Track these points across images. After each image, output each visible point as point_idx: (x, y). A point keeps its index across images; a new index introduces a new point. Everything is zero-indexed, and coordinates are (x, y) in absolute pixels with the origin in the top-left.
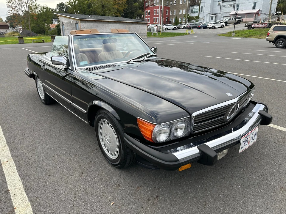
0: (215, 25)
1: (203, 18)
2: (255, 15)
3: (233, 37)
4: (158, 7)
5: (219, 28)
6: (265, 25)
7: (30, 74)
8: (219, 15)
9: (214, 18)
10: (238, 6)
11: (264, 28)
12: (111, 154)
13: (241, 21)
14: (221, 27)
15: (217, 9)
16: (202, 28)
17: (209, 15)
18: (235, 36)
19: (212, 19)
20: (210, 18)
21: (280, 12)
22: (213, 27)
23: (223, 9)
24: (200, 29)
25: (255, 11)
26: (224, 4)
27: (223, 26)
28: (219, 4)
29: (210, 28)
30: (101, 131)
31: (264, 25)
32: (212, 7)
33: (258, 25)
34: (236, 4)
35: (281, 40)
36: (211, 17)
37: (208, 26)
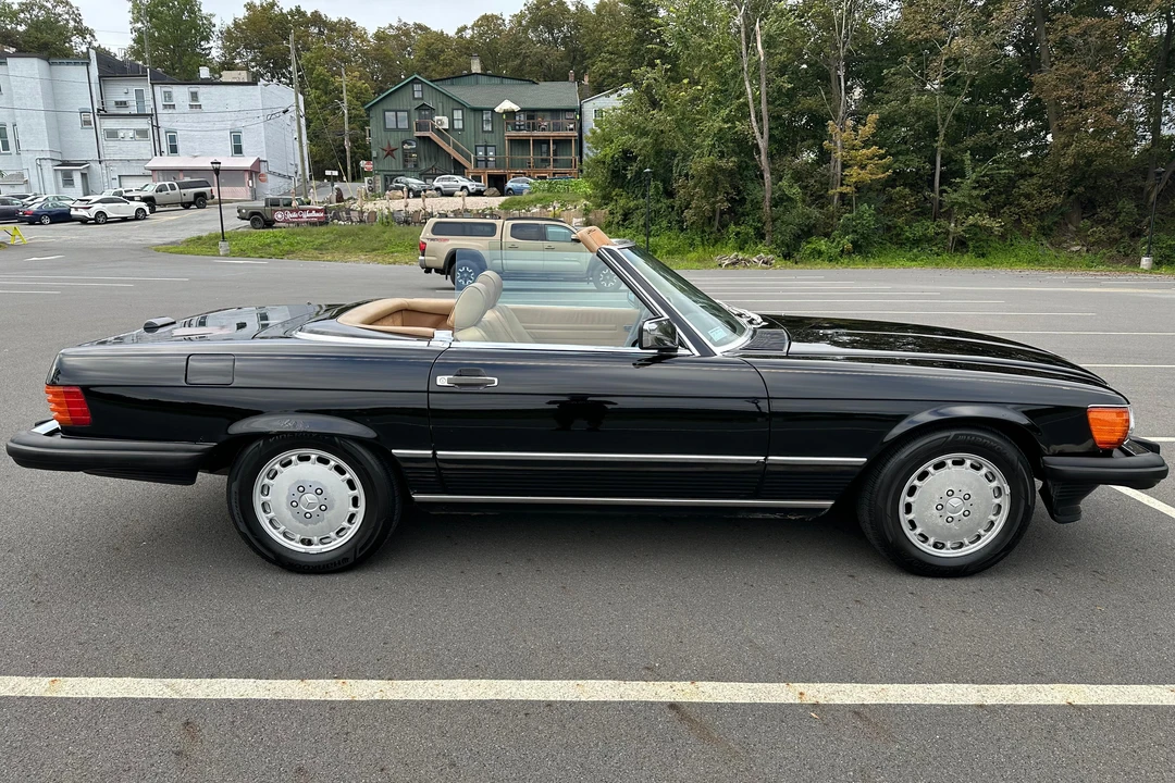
0: (109, 209)
1: (22, 176)
2: (247, 176)
3: (226, 255)
5: (125, 219)
6: (318, 215)
8: (95, 166)
9: (77, 178)
10: (173, 139)
11: (313, 224)
13: (209, 195)
14: (136, 218)
15: (83, 145)
16: (47, 221)
17: (48, 167)
18: (230, 254)
19: (68, 181)
20: (56, 177)
21: (336, 173)
22: (101, 219)
23: (111, 144)
24: (32, 223)
25: (246, 162)
26: (110, 124)
27: (139, 216)
28: (87, 123)
29: (84, 221)
31: (314, 214)
32: (57, 129)
33: (295, 215)
34: (162, 132)
36: (60, 174)
37: (73, 212)
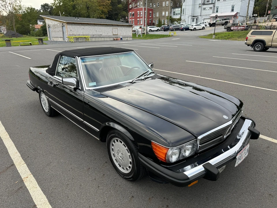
0: (197, 27)
1: (185, 20)
2: (233, 17)
3: (214, 39)
4: (141, 9)
5: (200, 29)
6: (243, 28)
7: (34, 88)
8: (199, 17)
9: (195, 20)
10: (217, 9)
11: (242, 30)
12: (124, 169)
13: (229, 22)
14: (202, 29)
15: (198, 12)
16: (184, 30)
17: (190, 17)
18: (215, 38)
19: (193, 21)
20: (191, 19)
21: (256, 15)
22: (195, 29)
23: (204, 11)
24: (182, 31)
25: (233, 13)
26: (204, 6)
27: (203, 28)
28: (200, 7)
29: (191, 30)
30: (113, 148)
31: (242, 27)
32: (193, 10)
33: (237, 28)
34: (215, 7)
35: (259, 44)
36: (192, 19)
37: (190, 28)
